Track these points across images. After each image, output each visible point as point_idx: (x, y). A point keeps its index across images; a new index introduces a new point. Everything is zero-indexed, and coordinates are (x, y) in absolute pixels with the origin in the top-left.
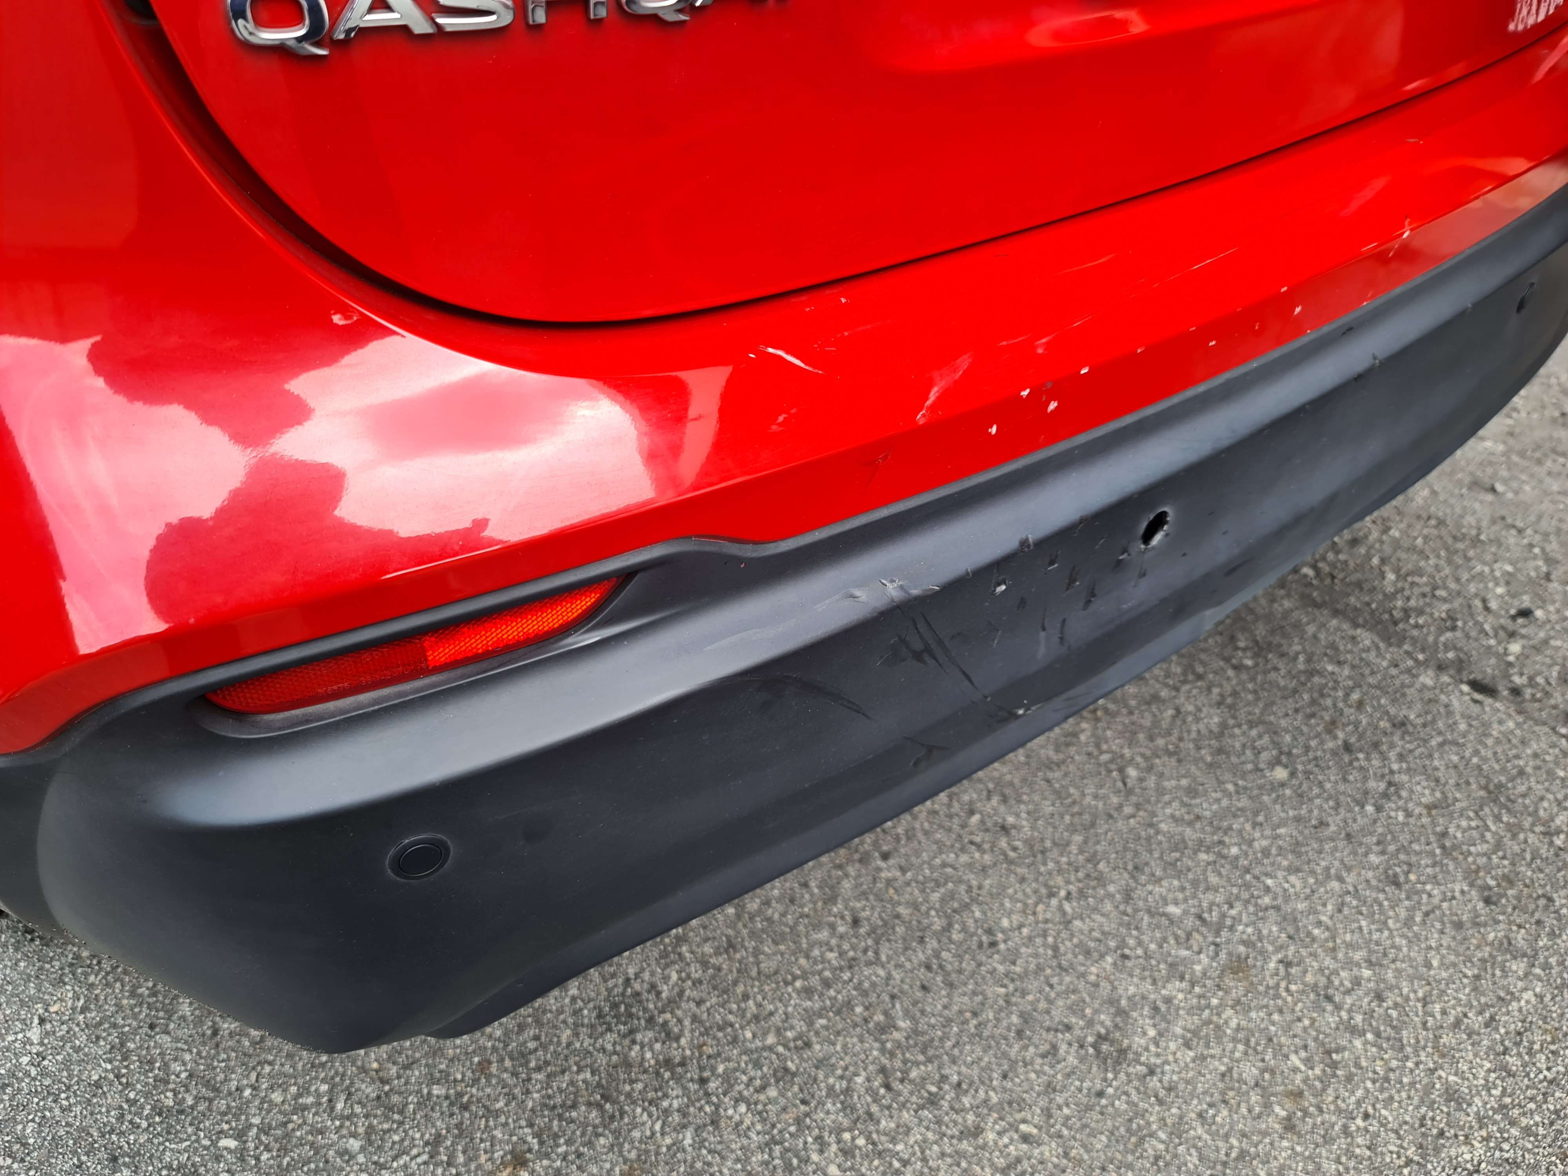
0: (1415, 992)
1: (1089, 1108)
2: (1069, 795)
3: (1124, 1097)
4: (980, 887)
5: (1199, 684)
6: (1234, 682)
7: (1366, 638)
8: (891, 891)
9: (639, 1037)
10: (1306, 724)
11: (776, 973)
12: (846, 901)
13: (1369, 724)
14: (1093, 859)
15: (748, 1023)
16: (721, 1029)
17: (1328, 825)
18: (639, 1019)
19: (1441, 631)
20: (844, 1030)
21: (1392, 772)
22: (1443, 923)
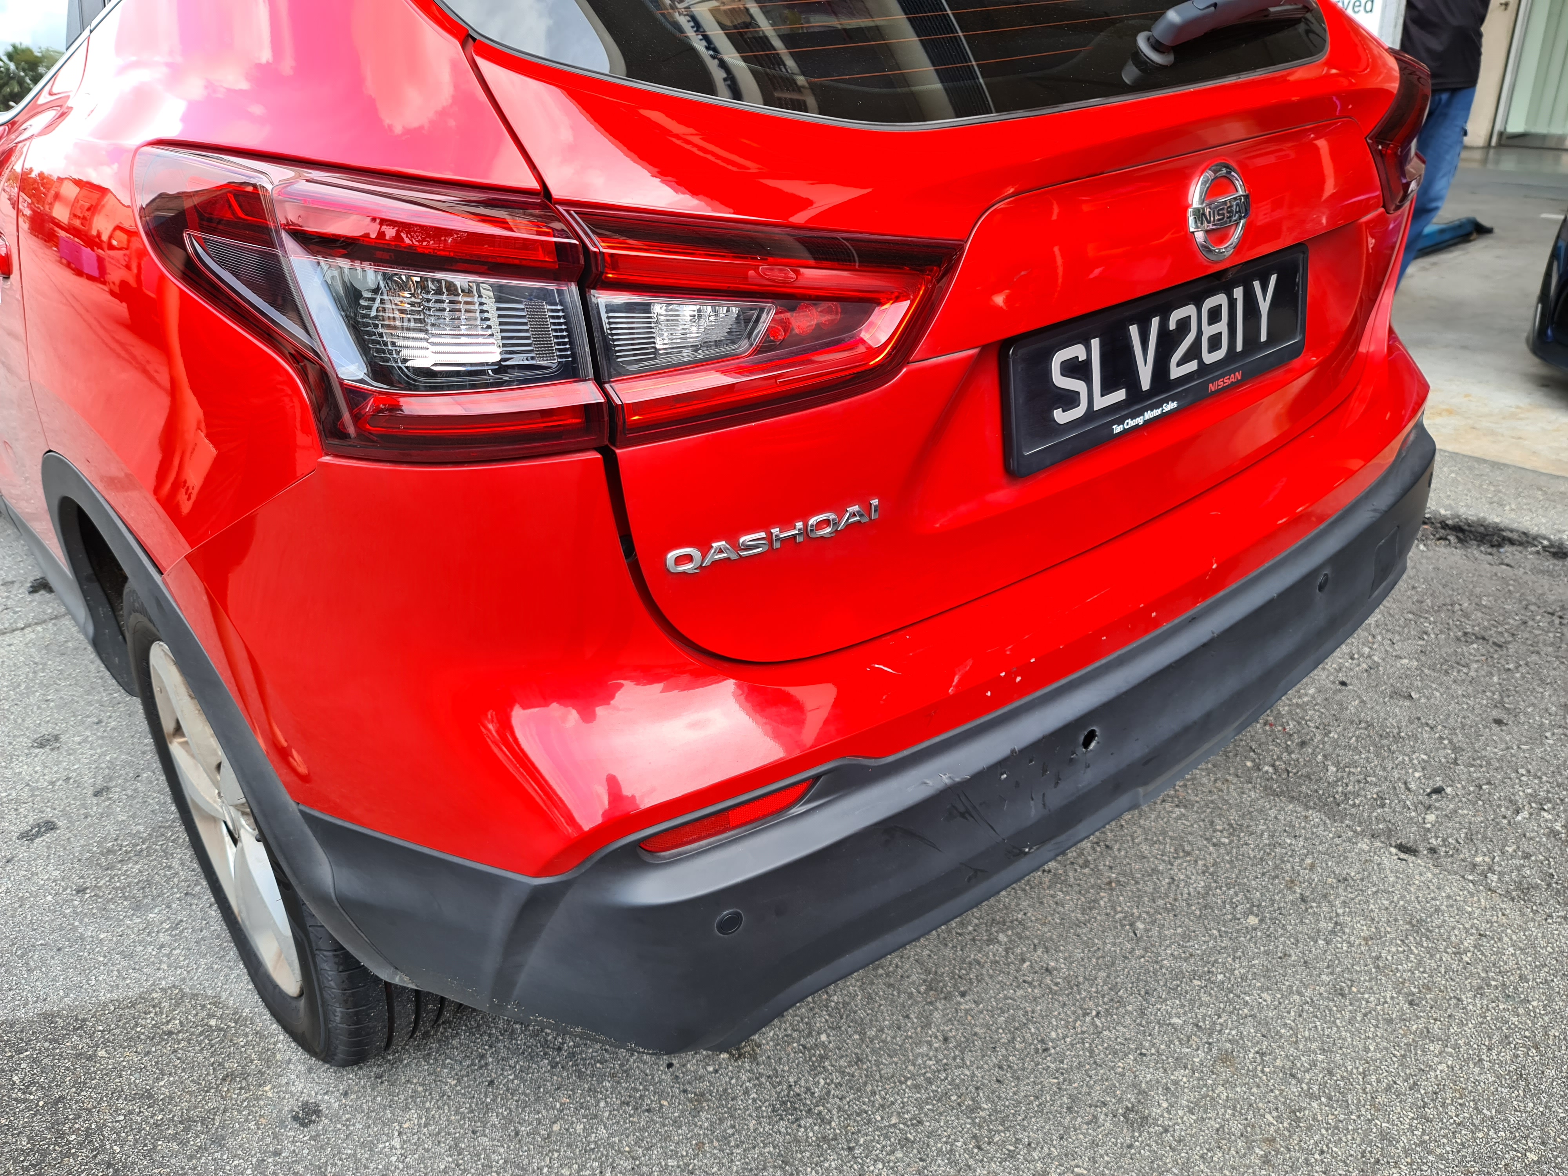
0: (1357, 1068)
1: (1123, 1155)
2: (1094, 944)
3: (1147, 1148)
4: (1033, 1012)
5: (1188, 858)
6: (1215, 856)
7: (1315, 816)
8: (969, 1018)
9: (802, 1123)
10: (1272, 884)
11: (893, 1076)
12: (938, 1026)
13: (1319, 880)
14: (1114, 988)
15: (878, 1110)
16: (858, 1115)
17: (1290, 956)
18: (801, 1111)
19: (1373, 808)
20: (944, 1112)
21: (1338, 915)
22: (1378, 1020)
